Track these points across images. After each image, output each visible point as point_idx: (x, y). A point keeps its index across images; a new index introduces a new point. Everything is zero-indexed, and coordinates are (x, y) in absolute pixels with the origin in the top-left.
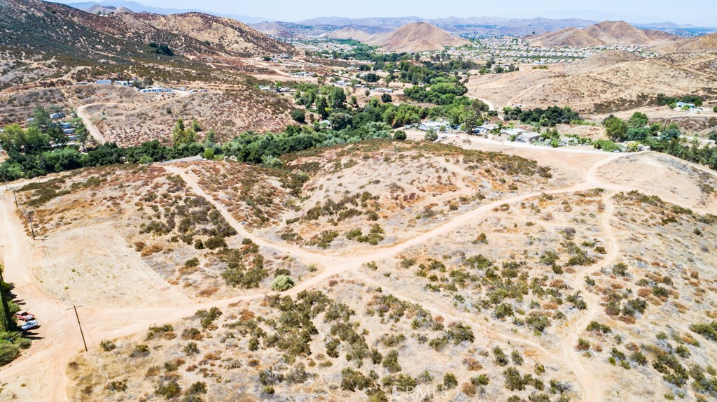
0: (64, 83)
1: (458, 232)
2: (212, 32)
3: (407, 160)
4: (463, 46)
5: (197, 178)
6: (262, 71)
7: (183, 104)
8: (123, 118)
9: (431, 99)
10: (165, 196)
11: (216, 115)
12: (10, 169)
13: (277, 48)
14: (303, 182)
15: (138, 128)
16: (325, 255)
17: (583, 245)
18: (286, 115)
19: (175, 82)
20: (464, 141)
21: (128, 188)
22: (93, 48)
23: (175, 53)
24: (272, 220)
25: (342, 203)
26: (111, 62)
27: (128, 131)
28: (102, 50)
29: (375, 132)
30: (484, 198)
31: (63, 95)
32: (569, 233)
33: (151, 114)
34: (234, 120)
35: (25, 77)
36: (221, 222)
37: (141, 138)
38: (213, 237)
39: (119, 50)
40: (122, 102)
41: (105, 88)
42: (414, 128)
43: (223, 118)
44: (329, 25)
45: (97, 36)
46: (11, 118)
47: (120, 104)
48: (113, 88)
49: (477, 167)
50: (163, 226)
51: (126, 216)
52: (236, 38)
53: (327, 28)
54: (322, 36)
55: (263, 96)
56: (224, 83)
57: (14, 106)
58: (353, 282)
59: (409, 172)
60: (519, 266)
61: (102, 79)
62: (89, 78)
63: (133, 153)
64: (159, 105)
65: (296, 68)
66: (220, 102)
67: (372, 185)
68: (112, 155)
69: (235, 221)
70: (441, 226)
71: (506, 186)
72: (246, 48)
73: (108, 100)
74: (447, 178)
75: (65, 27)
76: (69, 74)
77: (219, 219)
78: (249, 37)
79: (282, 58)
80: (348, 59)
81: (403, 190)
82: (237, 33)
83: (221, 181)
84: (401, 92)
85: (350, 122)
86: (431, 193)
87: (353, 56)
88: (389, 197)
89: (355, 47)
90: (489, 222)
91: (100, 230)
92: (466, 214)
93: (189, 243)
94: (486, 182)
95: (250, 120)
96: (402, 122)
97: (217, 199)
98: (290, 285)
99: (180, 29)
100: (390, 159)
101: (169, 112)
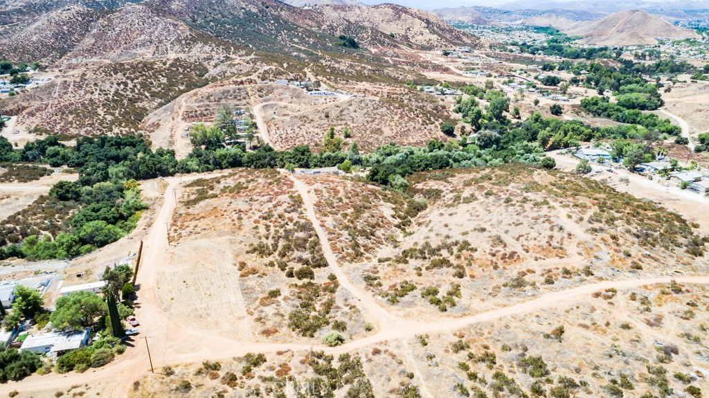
0: (251, 82)
1: (538, 316)
2: (400, 23)
3: (528, 206)
4: (684, 41)
5: (315, 199)
6: (436, 68)
7: (341, 109)
8: (287, 118)
9: (611, 113)
10: (280, 216)
11: (368, 122)
12: (189, 163)
13: (461, 40)
14: (418, 210)
15: (297, 130)
16: (389, 312)
17: (675, 376)
18: (436, 127)
19: (345, 82)
20: (622, 180)
21: (255, 203)
22: (291, 41)
23: (360, 46)
24: (367, 255)
25: (439, 250)
26: (302, 55)
27: (289, 132)
28: (297, 43)
29: (522, 155)
30: (592, 275)
31: (247, 94)
32: (669, 352)
33: (311, 118)
34: (383, 129)
35: (228, 72)
36: (318, 252)
37: (298, 140)
38: (305, 266)
39: (311, 43)
40: (291, 102)
41: (281, 88)
42: (570, 154)
43: (374, 125)
44: (530, 10)
45: (295, 29)
46: (205, 113)
47: (290, 104)
48: (287, 88)
49: (602, 230)
50: (267, 248)
51: (242, 233)
52: (422, 30)
53: (527, 13)
54: (519, 22)
55: (422, 101)
56: (388, 85)
57: (210, 101)
58: (394, 356)
59: (522, 224)
60: (578, 386)
61: (281, 79)
62: (271, 78)
63: (283, 157)
64: (320, 109)
65: (473, 64)
66: (374, 109)
67: (476, 233)
68: (265, 158)
69: (331, 251)
70: (524, 302)
71: (629, 261)
72: (430, 40)
73: (281, 99)
74: (559, 240)
75: (272, 22)
76: (257, 74)
77: (316, 248)
78: (435, 28)
79: (462, 52)
80: (535, 54)
81: (505, 246)
82: (424, 24)
83: (336, 204)
84: (577, 101)
85: (497, 141)
86: (534, 255)
87: (544, 49)
88: (488, 251)
89: (551, 37)
90: (582, 309)
91: (218, 244)
92: (561, 292)
93: (283, 270)
94: (606, 253)
95: (399, 130)
96: (559, 144)
97: (322, 226)
98: (340, 342)
99: (371, 20)
100: (512, 201)
101: (327, 116)
